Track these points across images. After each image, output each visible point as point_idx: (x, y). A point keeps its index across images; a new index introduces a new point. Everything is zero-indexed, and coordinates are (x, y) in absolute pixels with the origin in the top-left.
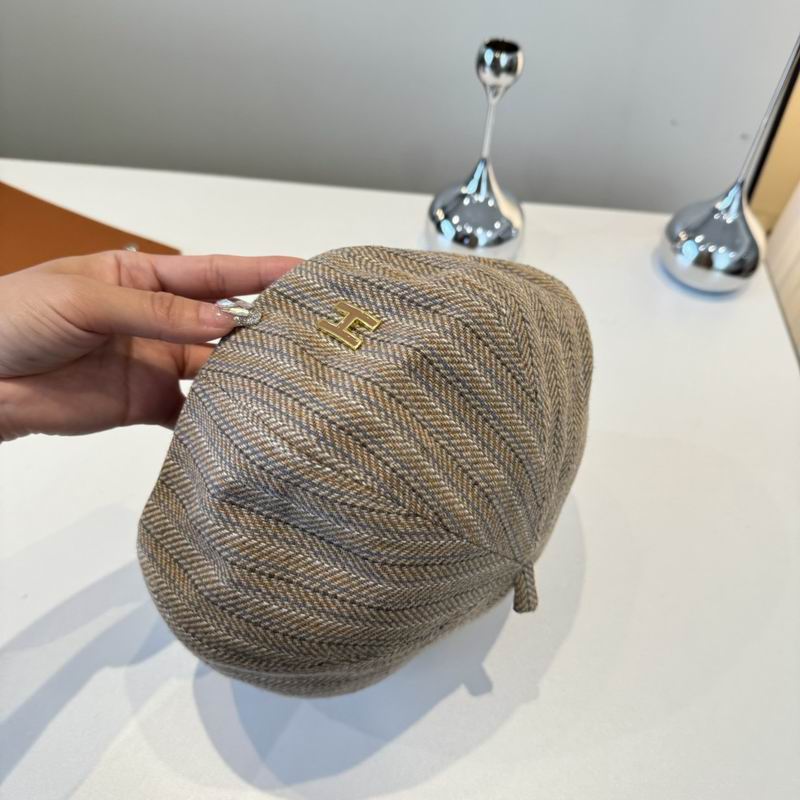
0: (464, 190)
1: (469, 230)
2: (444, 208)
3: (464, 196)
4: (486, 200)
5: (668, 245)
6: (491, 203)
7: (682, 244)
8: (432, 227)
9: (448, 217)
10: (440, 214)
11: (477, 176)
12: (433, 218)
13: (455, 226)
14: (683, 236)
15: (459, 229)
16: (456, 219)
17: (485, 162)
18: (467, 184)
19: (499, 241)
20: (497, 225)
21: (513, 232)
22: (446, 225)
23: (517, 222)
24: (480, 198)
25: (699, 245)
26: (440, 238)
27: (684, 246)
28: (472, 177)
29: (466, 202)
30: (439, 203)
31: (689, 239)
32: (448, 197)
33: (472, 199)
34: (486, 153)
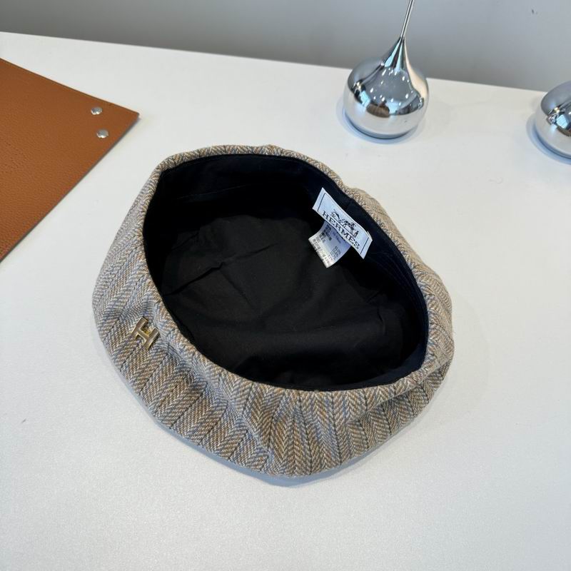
7: (556, 118)
13: (370, 95)
17: (402, 41)
19: (408, 110)
21: (420, 102)
22: (363, 95)
23: (423, 93)
24: (395, 72)
26: (358, 105)
27: (557, 119)
33: (388, 71)
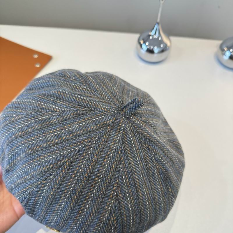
0: (150, 34)
1: (152, 48)
2: (143, 40)
3: (150, 35)
4: (158, 37)
5: (220, 52)
6: (160, 39)
8: (139, 46)
9: (144, 42)
10: (142, 42)
11: (155, 29)
12: (140, 43)
14: (226, 49)
15: (148, 47)
16: (147, 44)
17: (158, 23)
18: (151, 31)
19: (162, 51)
20: (162, 46)
21: (167, 48)
22: (144, 46)
23: (168, 44)
24: (156, 37)
25: (231, 52)
26: (141, 50)
27: (226, 53)
28: (153, 29)
29: (151, 38)
30: (141, 38)
31: (228, 50)
32: (145, 35)
33: (153, 37)
34: (158, 20)
